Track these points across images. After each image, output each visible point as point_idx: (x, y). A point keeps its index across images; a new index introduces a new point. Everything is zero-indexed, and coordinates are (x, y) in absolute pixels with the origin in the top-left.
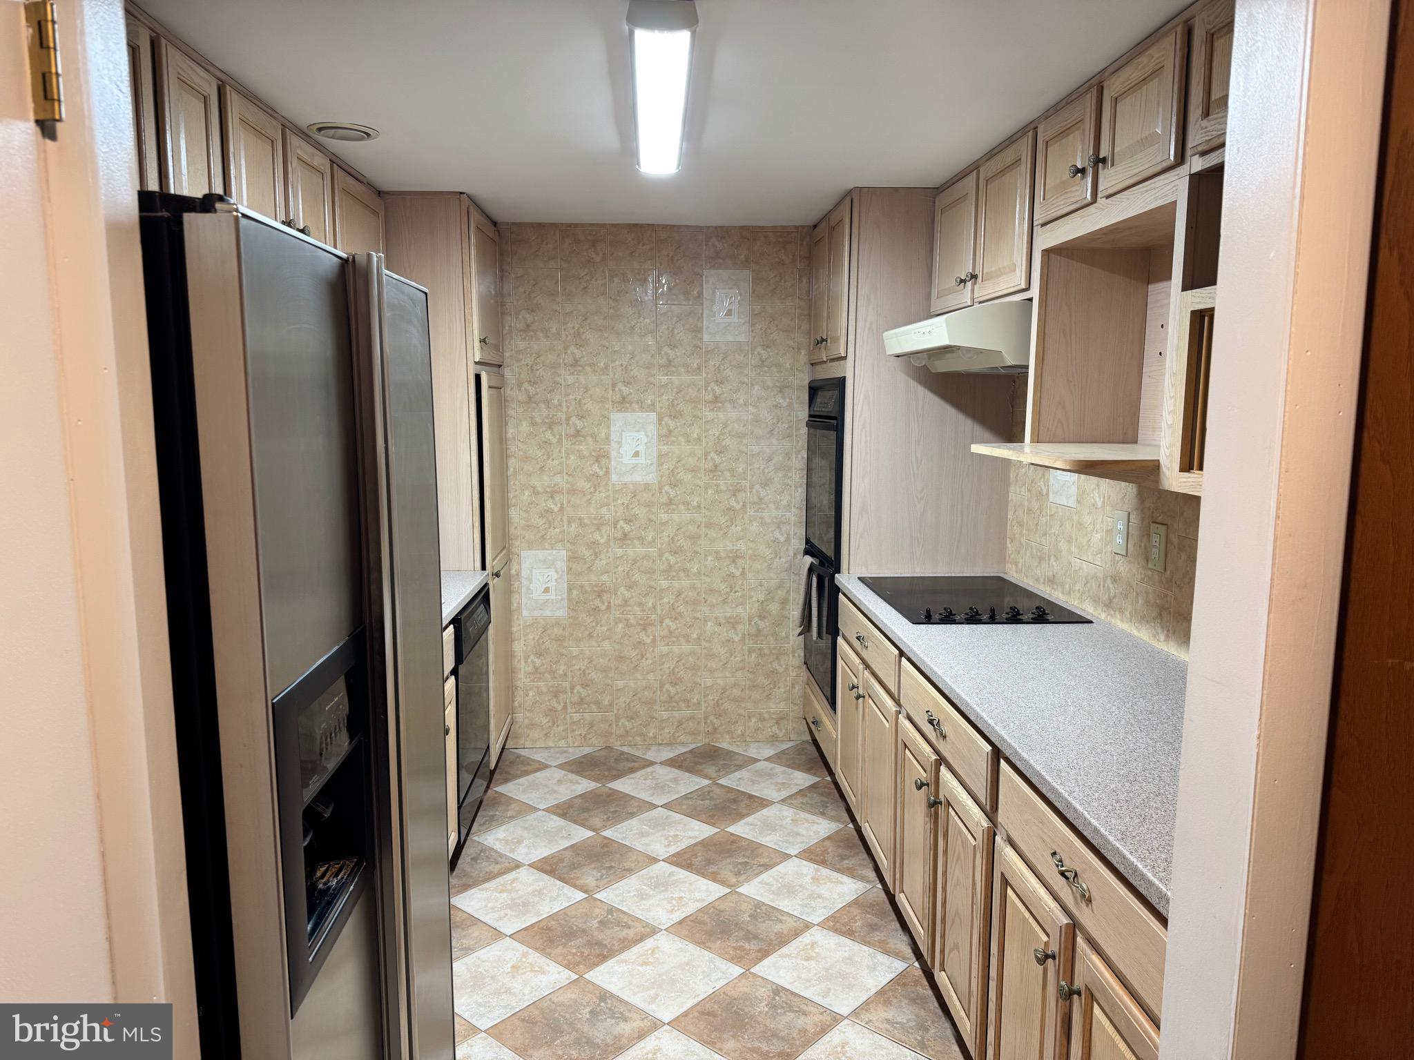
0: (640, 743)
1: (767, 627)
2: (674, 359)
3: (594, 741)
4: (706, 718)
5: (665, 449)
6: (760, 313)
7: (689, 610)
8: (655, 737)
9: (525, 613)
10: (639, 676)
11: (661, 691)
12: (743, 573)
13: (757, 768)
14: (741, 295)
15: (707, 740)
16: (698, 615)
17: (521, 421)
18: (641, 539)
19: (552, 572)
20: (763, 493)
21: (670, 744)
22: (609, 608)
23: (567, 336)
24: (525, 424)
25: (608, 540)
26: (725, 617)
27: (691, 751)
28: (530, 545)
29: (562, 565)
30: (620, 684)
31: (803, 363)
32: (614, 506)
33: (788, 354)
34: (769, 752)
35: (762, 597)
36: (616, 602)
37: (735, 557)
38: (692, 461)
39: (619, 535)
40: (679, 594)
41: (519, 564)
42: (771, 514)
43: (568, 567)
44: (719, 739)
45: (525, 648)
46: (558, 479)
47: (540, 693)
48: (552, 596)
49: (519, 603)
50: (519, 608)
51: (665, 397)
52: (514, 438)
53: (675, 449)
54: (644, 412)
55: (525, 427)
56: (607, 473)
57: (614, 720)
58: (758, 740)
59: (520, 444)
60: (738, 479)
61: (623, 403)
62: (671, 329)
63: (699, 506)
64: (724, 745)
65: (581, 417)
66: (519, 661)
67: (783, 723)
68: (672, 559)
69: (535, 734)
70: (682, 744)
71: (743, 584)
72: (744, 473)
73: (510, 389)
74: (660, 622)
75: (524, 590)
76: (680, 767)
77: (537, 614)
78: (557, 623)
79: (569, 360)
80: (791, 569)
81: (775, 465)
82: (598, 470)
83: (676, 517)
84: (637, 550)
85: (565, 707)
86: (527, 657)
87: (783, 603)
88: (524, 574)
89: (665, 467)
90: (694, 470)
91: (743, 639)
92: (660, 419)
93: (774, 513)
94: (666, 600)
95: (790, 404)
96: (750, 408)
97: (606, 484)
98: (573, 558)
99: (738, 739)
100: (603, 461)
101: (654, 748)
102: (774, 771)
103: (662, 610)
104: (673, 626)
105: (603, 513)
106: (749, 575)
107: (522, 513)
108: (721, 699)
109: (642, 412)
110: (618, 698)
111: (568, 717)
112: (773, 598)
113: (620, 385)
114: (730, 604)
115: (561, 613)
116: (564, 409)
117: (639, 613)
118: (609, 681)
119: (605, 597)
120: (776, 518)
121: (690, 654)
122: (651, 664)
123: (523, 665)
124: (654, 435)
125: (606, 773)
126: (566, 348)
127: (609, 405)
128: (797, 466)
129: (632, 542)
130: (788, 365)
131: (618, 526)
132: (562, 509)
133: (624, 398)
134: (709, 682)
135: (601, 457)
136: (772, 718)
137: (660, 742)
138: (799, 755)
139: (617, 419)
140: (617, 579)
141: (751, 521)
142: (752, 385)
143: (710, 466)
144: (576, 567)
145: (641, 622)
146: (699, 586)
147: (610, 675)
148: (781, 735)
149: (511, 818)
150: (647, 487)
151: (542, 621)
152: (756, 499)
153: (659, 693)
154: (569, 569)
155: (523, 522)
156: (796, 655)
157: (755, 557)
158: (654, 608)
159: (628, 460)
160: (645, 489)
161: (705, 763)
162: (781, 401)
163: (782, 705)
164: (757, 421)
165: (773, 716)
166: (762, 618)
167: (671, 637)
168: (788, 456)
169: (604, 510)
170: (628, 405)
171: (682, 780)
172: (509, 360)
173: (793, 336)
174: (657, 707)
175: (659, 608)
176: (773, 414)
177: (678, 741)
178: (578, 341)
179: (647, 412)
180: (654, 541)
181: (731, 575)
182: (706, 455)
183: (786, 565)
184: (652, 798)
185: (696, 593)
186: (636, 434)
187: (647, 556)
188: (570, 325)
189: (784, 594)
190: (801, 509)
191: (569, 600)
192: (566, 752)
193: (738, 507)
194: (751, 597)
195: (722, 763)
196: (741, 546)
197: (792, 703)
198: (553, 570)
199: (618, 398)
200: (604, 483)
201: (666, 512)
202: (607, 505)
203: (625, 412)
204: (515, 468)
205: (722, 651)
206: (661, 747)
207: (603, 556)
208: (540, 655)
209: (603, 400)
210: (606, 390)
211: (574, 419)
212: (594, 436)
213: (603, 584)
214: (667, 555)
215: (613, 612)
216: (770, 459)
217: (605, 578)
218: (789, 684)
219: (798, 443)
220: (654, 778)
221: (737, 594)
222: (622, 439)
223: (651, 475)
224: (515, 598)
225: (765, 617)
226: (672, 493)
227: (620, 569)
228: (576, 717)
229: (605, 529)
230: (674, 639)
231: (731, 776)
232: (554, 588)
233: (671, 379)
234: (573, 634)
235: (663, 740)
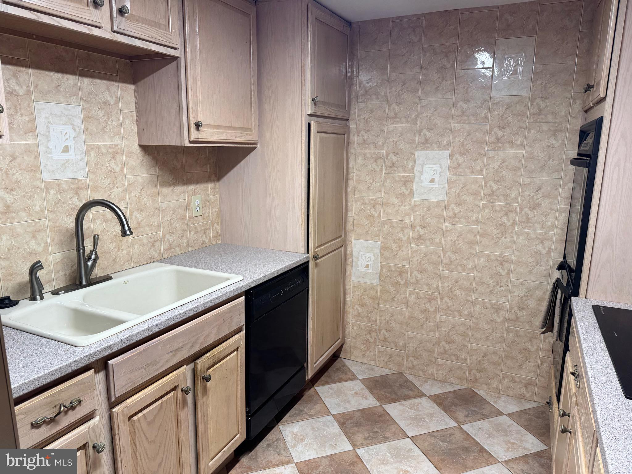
0: (422, 376)
1: (523, 316)
2: (466, 110)
3: (392, 366)
4: (470, 371)
5: (454, 177)
6: (542, 71)
7: (463, 294)
8: (432, 375)
9: (354, 278)
10: (424, 332)
11: (439, 345)
12: (508, 274)
13: (498, 422)
14: (526, 57)
15: (470, 386)
16: (469, 298)
17: (358, 156)
18: (431, 240)
19: (371, 255)
20: (531, 215)
21: (443, 382)
22: (406, 283)
23: (391, 97)
24: (360, 158)
25: (408, 239)
26: (491, 303)
27: (454, 392)
28: (359, 237)
29: (378, 251)
30: (411, 334)
31: (577, 111)
32: (414, 216)
33: (564, 104)
34: (514, 408)
35: (522, 293)
36: (411, 280)
37: (503, 262)
38: (474, 187)
39: (416, 235)
40: (456, 282)
41: (352, 247)
42: (536, 231)
43: (381, 253)
44: (478, 386)
45: (353, 300)
46: (378, 195)
47: (360, 329)
48: (370, 270)
49: (351, 272)
50: (351, 275)
51: (457, 139)
52: (353, 168)
53: (462, 177)
54: (440, 150)
55: (360, 160)
56: (411, 193)
57: (405, 357)
58: (509, 394)
59: (356, 172)
60: (510, 202)
61: (426, 144)
62: (466, 88)
63: (477, 221)
64: (481, 393)
65: (396, 154)
66: (349, 307)
67: (530, 387)
68: (453, 257)
69: (356, 353)
70: (451, 384)
71: (507, 281)
72: (516, 198)
73: (352, 135)
74: (441, 299)
75: (354, 264)
76: (440, 404)
77: (361, 280)
78: (372, 288)
79: (391, 114)
80: (549, 275)
81: (543, 193)
82: (405, 191)
83: (458, 227)
84: (427, 248)
85: (375, 341)
86: (354, 306)
87: (539, 300)
88: (355, 254)
89: (453, 190)
90: (476, 194)
91: (503, 322)
92: (452, 155)
93: (539, 231)
94: (446, 284)
95: (563, 144)
96: (526, 148)
97: (410, 201)
98: (384, 248)
99: (493, 391)
100: (409, 185)
101: (430, 382)
102: (511, 429)
103: (443, 291)
104: (450, 303)
105: (406, 220)
106: (513, 275)
107: (355, 216)
108: (483, 360)
109: (439, 150)
110: (409, 343)
111: (377, 347)
112: (531, 295)
113: (425, 131)
114: (496, 295)
115: (376, 282)
116: (385, 148)
117: (426, 290)
118: (403, 331)
119: (404, 276)
120: (540, 235)
121: (462, 324)
122: (433, 326)
123: (351, 310)
124: (446, 167)
125: (388, 395)
126: (390, 106)
127: (416, 145)
128: (563, 195)
129: (425, 241)
130: (563, 113)
131: (416, 230)
132: (380, 215)
133: (427, 140)
134: (475, 346)
135: (407, 182)
136: (522, 382)
137: (436, 379)
138: (537, 418)
139: (421, 155)
140: (412, 265)
141: (518, 235)
142: (529, 129)
143: (488, 191)
144: (387, 254)
145: (427, 297)
146: (472, 278)
147: (405, 327)
148: (528, 395)
149: (311, 416)
150: (438, 204)
151: (364, 285)
152: (524, 219)
153: (437, 346)
154: (382, 255)
155: (355, 222)
156: (547, 341)
157: (519, 263)
158: (437, 288)
159: (426, 184)
160: (437, 206)
161: (460, 406)
162: (554, 142)
163: (532, 374)
164: (531, 158)
165: (523, 381)
166: (521, 309)
167: (447, 310)
168: (556, 187)
169: (407, 218)
170: (429, 145)
171: (437, 417)
172: (353, 116)
173: (569, 88)
174: (435, 355)
175: (440, 289)
176: (546, 153)
177: (449, 381)
178: (398, 101)
179: (443, 150)
180: (440, 243)
181: (498, 274)
182: (486, 183)
183: (545, 272)
184: (407, 428)
185: (469, 283)
186: (433, 166)
187: (434, 253)
188: (394, 89)
189: (541, 293)
190: (562, 229)
191: (381, 274)
192: (372, 369)
193: (509, 224)
194: (513, 292)
195: (472, 409)
196: (509, 254)
197: (539, 375)
198: (372, 254)
199: (422, 140)
200: (408, 200)
201: (451, 223)
202: (409, 215)
203: (427, 150)
204: (353, 187)
205: (486, 327)
206: (435, 383)
207: (404, 249)
208: (361, 306)
209: (412, 142)
210: (415, 134)
211: (391, 155)
212: (404, 167)
213: (403, 267)
214: (449, 253)
215: (408, 286)
216: (540, 188)
217: (404, 263)
218: (539, 361)
219: (566, 177)
220: (417, 409)
221: (502, 288)
222: (423, 169)
223: (442, 196)
224: (348, 268)
225: (523, 309)
226: (457, 210)
227: (415, 259)
228: (382, 349)
229: (406, 231)
230: (451, 312)
231: (475, 424)
232: (372, 265)
233: (463, 125)
234: (382, 297)
235: (438, 378)
